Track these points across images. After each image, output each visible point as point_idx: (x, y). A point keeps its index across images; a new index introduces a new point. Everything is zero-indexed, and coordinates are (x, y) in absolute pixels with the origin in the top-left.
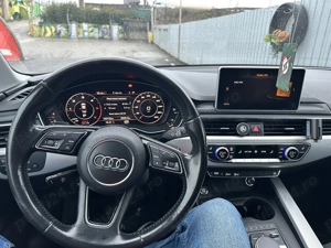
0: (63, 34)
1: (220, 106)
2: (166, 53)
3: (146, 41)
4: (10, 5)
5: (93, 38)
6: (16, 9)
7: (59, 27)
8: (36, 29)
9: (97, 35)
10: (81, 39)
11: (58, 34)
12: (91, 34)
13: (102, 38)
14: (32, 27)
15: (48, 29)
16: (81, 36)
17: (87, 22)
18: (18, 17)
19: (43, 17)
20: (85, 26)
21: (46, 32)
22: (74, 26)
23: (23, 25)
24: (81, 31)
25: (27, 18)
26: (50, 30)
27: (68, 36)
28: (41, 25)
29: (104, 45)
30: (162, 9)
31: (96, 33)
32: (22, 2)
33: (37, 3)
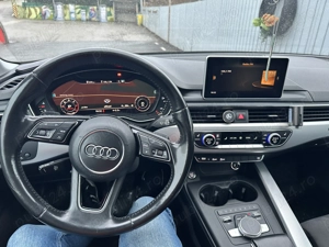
0: (48, 15)
3: (135, 23)
5: (80, 20)
7: (45, 9)
8: (20, 10)
9: (84, 18)
10: (68, 21)
11: (43, 16)
12: (79, 16)
13: (89, 20)
14: (15, 8)
15: (32, 10)
16: (67, 17)
17: (73, 3)
20: (71, 7)
21: (30, 14)
23: (6, 6)
24: (68, 12)
26: (34, 12)
27: (54, 18)
28: (25, 5)
29: (92, 28)
31: (83, 15)
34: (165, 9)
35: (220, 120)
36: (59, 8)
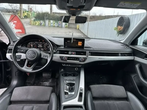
0: (43, 24)
1: (65, 47)
2: (84, 34)
3: (76, 28)
4: (24, 12)
5: (54, 26)
6: (26, 14)
7: (41, 22)
8: (32, 22)
9: (56, 26)
10: (50, 27)
11: (41, 24)
12: (54, 25)
13: (58, 27)
14: (31, 21)
15: (37, 22)
16: (50, 25)
18: (26, 17)
19: (35, 17)
20: (52, 21)
21: (36, 23)
22: (47, 21)
23: (28, 20)
24: (50, 23)
25: (29, 18)
26: (38, 23)
27: (45, 25)
28: (34, 20)
29: (59, 29)
31: (56, 25)
32: (28, 11)
33: (34, 12)
35: (68, 54)
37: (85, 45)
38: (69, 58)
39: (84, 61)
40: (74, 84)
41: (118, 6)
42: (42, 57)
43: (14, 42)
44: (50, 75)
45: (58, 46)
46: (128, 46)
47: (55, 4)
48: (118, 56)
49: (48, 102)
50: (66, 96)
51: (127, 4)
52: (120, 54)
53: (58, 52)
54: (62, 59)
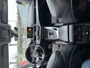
1: (32, 38)
4: (18, 61)
5: (26, 42)
6: (19, 60)
7: (23, 50)
13: (26, 40)
14: (24, 57)
16: (25, 45)
17: (22, 44)
18: (21, 60)
19: (21, 54)
20: (23, 44)
25: (22, 58)
27: (26, 48)
28: (23, 55)
30: (18, 24)
32: (18, 59)
33: (18, 55)
34: (22, 23)
36: (23, 47)
37: (31, 27)
38: (38, 35)
39: (39, 27)
40: (50, 33)
41: (6, 12)
42: (37, 49)
43: (31, 64)
44: (49, 45)
45: (32, 41)
46: (30, 2)
47: (8, 44)
48: (36, 8)
49: (59, 46)
50: (55, 36)
51: (5, 8)
52: (35, 7)
53: (35, 41)
54: (39, 39)
